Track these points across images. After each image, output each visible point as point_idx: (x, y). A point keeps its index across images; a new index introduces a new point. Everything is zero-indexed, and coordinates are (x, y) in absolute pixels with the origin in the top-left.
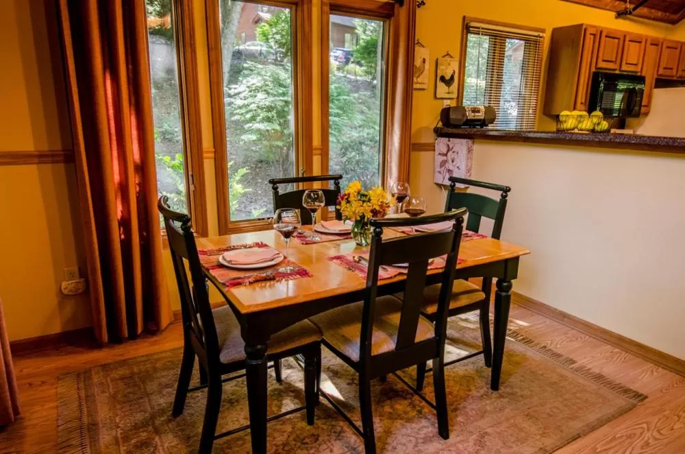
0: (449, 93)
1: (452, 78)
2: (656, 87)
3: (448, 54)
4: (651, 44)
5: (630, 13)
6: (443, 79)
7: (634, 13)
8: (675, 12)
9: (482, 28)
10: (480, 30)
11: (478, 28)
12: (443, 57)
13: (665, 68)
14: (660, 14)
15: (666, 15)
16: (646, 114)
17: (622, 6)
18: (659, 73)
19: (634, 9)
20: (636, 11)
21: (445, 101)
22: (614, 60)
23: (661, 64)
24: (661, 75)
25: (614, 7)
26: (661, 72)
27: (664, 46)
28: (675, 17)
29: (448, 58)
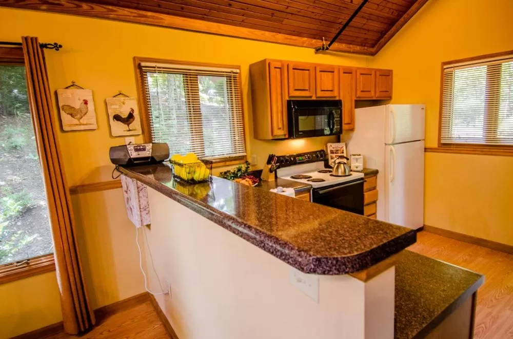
0: (130, 130)
1: (131, 116)
2: (356, 107)
3: (120, 94)
4: (344, 73)
5: (327, 49)
6: (117, 118)
7: (330, 48)
8: (373, 46)
9: (158, 68)
10: (156, 69)
11: (154, 67)
12: (115, 97)
13: (362, 91)
14: (358, 48)
15: (364, 49)
16: (352, 130)
17: (319, 43)
18: (357, 96)
19: (330, 45)
20: (331, 47)
21: (126, 138)
22: (307, 88)
23: (358, 88)
24: (359, 97)
25: (312, 44)
26: (359, 94)
27: (358, 74)
28: (373, 50)
29: (122, 98)
